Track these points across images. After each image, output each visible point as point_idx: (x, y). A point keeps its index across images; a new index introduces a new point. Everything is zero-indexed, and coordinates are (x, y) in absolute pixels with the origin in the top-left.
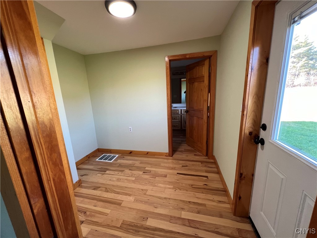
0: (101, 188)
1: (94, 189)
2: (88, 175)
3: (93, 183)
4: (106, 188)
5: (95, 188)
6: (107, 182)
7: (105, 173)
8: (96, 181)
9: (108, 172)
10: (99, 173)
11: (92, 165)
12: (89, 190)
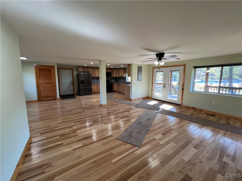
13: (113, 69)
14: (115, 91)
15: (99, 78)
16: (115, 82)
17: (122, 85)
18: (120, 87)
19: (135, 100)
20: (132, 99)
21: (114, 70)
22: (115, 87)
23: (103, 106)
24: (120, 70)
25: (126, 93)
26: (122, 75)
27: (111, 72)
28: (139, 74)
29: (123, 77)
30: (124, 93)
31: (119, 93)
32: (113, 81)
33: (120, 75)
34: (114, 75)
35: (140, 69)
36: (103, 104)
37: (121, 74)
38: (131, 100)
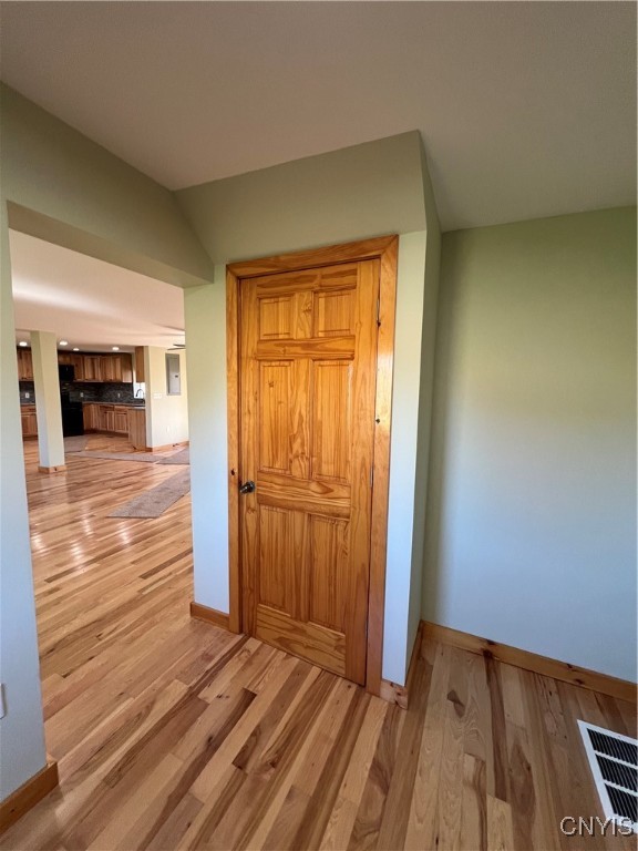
0: (380, 797)
1: (376, 766)
2: (460, 714)
3: (415, 751)
4: (378, 826)
5: (381, 774)
6: (420, 821)
7: (491, 800)
8: (424, 762)
9: (500, 810)
10: (481, 764)
11: (536, 712)
12: (374, 748)
13: (82, 354)
14: (94, 432)
15: (32, 383)
16: (89, 400)
17: (120, 410)
18: (110, 415)
19: (161, 450)
20: (153, 446)
21: (86, 357)
22: (93, 414)
23: (52, 471)
24: (111, 360)
25: (133, 434)
26: (119, 377)
27: (73, 363)
28: (173, 375)
29: (122, 384)
30: (126, 436)
31: (111, 434)
32: (82, 395)
33: (111, 377)
34: (87, 374)
35: (172, 362)
36: (52, 465)
37: (114, 373)
38: (150, 450)
